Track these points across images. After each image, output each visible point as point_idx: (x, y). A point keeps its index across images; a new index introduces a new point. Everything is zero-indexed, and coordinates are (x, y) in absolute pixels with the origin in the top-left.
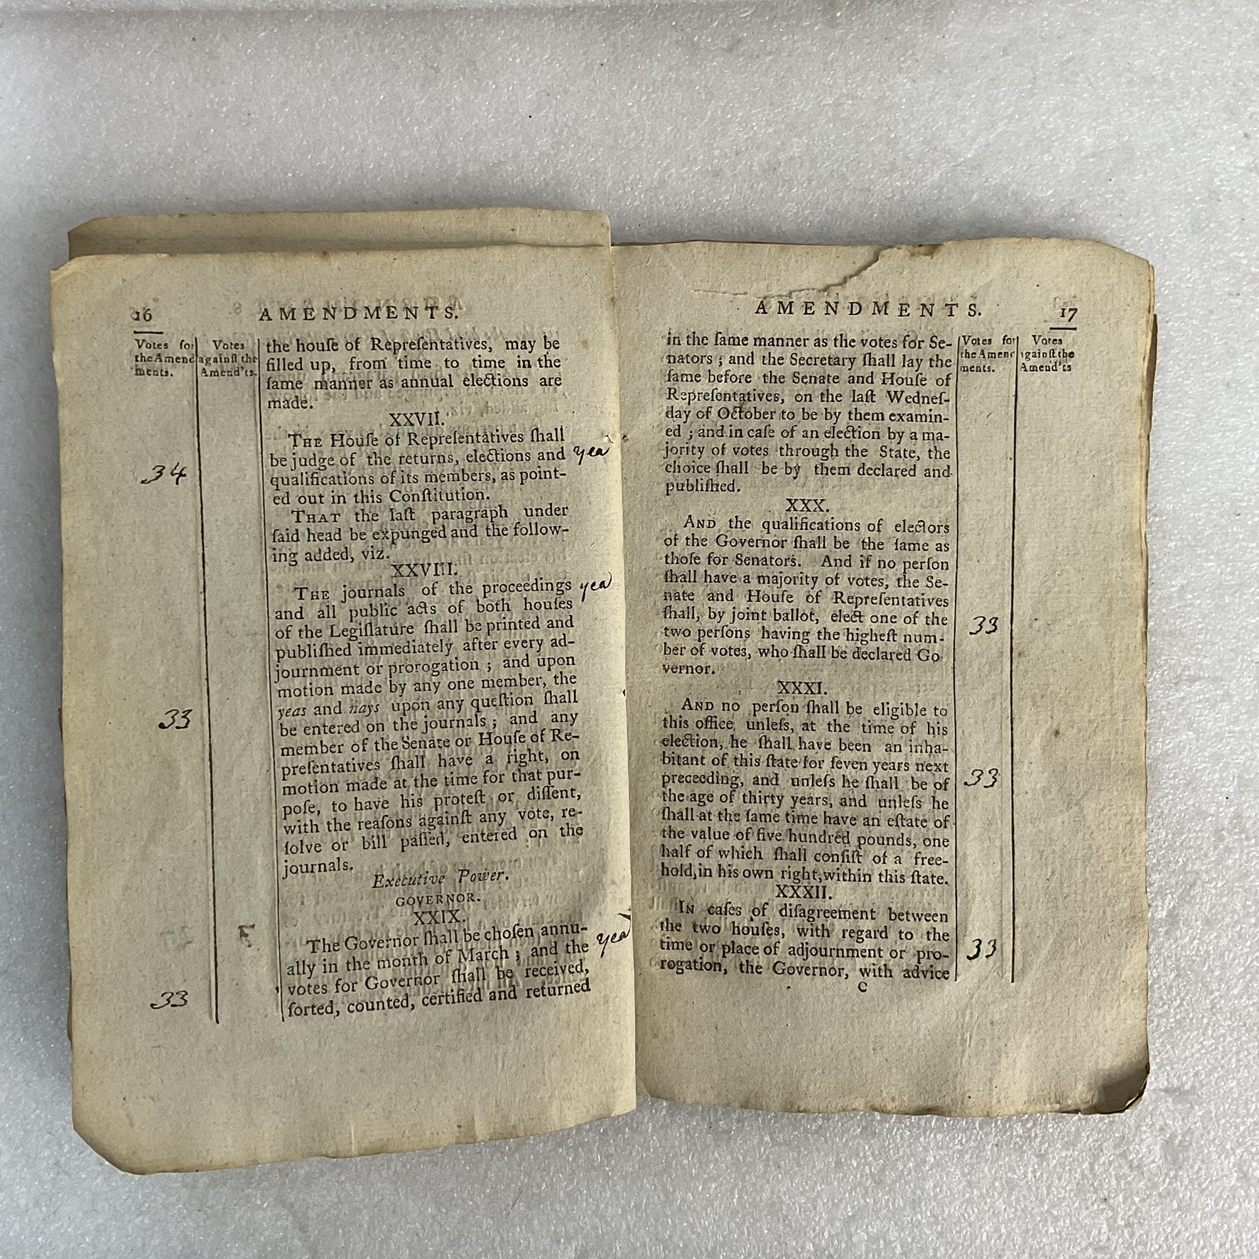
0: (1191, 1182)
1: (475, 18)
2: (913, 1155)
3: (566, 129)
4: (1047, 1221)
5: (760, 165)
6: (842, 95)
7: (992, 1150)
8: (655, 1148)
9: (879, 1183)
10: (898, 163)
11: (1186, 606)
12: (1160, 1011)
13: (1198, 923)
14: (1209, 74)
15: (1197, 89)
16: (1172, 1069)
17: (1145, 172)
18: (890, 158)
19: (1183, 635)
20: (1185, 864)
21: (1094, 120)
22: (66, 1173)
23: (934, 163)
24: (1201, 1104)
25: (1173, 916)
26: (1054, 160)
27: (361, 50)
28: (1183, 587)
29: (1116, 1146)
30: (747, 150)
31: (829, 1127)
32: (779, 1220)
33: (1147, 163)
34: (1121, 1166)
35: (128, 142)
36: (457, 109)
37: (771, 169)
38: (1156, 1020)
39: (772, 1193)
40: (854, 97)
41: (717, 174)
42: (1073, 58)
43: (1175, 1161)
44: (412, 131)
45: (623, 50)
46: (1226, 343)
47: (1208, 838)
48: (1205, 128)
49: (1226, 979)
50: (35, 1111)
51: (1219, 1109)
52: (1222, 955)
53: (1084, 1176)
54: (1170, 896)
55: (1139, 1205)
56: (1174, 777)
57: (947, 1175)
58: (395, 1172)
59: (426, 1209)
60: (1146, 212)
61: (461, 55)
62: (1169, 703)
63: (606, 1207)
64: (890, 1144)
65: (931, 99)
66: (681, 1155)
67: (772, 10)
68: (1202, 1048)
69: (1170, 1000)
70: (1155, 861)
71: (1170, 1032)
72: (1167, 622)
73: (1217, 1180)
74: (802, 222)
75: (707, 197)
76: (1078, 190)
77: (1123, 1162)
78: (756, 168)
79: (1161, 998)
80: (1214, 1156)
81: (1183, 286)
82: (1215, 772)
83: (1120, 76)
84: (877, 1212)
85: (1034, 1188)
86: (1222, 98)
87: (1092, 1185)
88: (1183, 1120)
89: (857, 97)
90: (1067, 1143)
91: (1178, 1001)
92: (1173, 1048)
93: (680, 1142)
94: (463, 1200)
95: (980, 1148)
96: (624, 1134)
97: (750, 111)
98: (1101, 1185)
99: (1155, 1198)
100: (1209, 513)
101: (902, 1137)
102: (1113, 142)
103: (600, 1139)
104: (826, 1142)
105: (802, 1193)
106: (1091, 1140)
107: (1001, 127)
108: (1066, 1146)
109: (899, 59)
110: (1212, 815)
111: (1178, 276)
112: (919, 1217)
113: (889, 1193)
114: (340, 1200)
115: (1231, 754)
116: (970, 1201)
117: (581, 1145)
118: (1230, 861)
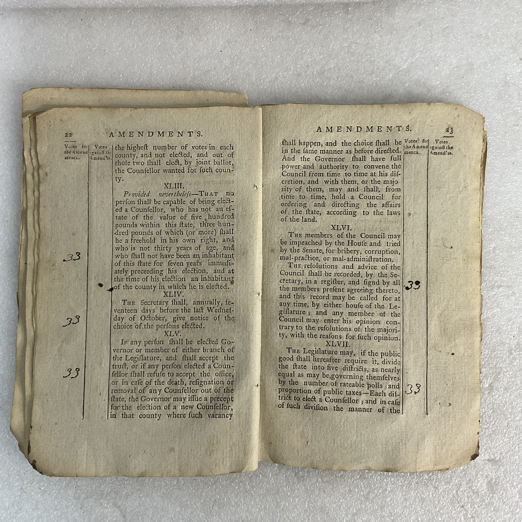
0: (499, 499)
1: (198, 11)
2: (381, 487)
3: (236, 57)
4: (438, 515)
5: (317, 71)
6: (351, 42)
7: (415, 485)
8: (273, 484)
9: (367, 499)
10: (375, 70)
11: (496, 255)
12: (486, 427)
13: (502, 389)
14: (505, 33)
15: (500, 40)
16: (491, 451)
17: (478, 74)
18: (371, 69)
19: (495, 268)
20: (496, 365)
21: (457, 53)
22: (25, 493)
23: (390, 70)
24: (503, 466)
25: (491, 386)
26: (440, 69)
27: (151, 24)
28: (495, 247)
29: (467, 484)
30: (311, 65)
31: (346, 475)
32: (325, 514)
33: (479, 70)
34: (469, 492)
35: (54, 62)
36: (191, 48)
37: (322, 73)
38: (484, 430)
39: (322, 503)
40: (356, 44)
41: (299, 75)
42: (448, 27)
43: (492, 490)
44: (172, 57)
45: (260, 24)
46: (512, 146)
47: (506, 353)
48: (503, 56)
49: (514, 413)
50: (12, 466)
51: (510, 468)
52: (512, 403)
53: (454, 496)
54: (490, 378)
55: (477, 509)
56: (491, 328)
57: (396, 495)
58: (163, 493)
59: (176, 509)
60: (478, 91)
61: (192, 26)
62: (489, 296)
63: (252, 508)
64: (371, 482)
65: (388, 44)
66: (283, 486)
67: (322, 7)
68: (504, 442)
69: (490, 422)
70: (483, 363)
71: (490, 435)
72: (488, 262)
73: (510, 498)
74: (334, 95)
75: (295, 85)
76: (450, 82)
77: (470, 490)
78: (315, 73)
79: (486, 421)
80: (509, 488)
81: (494, 122)
82: (509, 325)
83: (467, 34)
84: (366, 511)
85: (432, 501)
86: (510, 43)
87: (457, 500)
88: (496, 472)
89: (358, 43)
90: (446, 482)
91: (494, 422)
92: (491, 442)
93: (283, 481)
94: (192, 506)
95: (410, 484)
96: (259, 477)
97: (313, 49)
98: (461, 500)
99: (484, 506)
100: (506, 217)
101: (377, 480)
102: (464, 62)
103: (249, 480)
104: (345, 481)
105: (335, 503)
106: (456, 481)
107: (418, 55)
108: (446, 483)
109: (375, 27)
110: (507, 344)
111: (492, 117)
112: (384, 513)
113: (371, 503)
114: (140, 505)
115: (515, 318)
116: (405, 507)
117: (241, 482)
118: (515, 363)
